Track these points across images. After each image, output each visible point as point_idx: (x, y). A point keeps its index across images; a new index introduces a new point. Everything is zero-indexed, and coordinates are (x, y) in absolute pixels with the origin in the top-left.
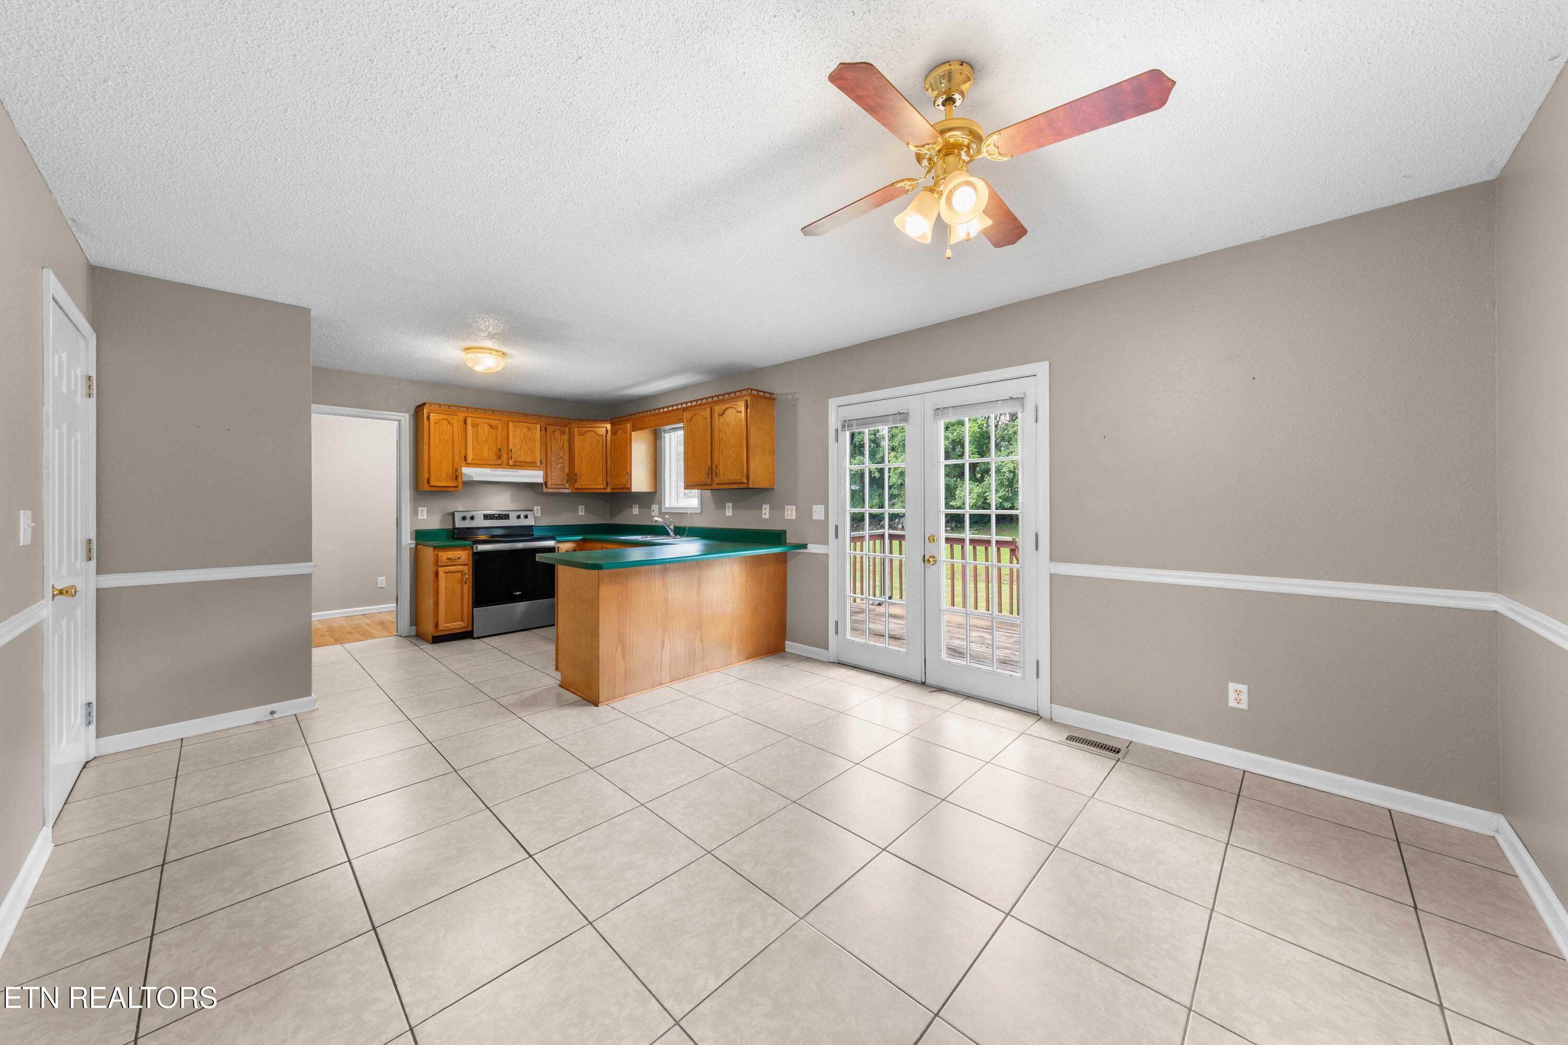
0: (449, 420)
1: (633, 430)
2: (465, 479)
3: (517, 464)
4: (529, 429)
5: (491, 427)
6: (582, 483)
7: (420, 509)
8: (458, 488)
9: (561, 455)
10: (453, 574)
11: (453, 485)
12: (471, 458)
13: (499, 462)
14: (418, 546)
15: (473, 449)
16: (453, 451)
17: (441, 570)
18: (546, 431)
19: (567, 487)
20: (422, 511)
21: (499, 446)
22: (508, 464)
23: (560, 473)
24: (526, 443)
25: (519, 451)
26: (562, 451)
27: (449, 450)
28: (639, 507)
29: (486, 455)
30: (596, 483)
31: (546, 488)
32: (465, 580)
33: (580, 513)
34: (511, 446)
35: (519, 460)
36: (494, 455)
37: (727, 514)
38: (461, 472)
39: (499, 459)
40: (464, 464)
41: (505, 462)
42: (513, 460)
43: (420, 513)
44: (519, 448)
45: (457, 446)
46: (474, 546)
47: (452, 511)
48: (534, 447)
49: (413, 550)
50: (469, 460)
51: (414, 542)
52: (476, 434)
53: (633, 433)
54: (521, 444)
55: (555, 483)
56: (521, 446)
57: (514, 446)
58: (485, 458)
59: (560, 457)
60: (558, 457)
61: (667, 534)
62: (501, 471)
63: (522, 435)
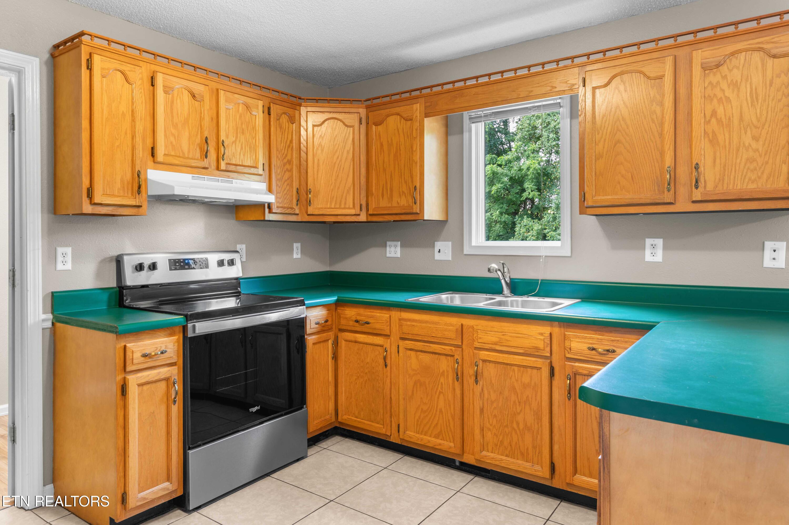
0: (129, 74)
1: (427, 115)
2: (153, 191)
3: (232, 168)
4: (248, 107)
5: (194, 96)
6: (319, 206)
7: (60, 250)
8: (141, 209)
9: (289, 157)
10: (153, 385)
11: (134, 203)
12: (163, 153)
13: (205, 163)
14: (58, 325)
15: (165, 135)
16: (133, 137)
17: (133, 380)
18: (269, 114)
19: (297, 211)
20: (64, 255)
21: (206, 134)
22: (218, 168)
23: (288, 188)
24: (243, 133)
25: (234, 144)
26: (290, 150)
27: (126, 133)
28: (402, 246)
29: (186, 151)
30: (343, 206)
31: (270, 212)
32: (173, 397)
33: (295, 256)
34: (223, 137)
35: (234, 162)
36: (198, 151)
37: (648, 257)
38: (146, 179)
39: (206, 157)
40: (150, 163)
41: (214, 165)
42: (226, 161)
43: (60, 258)
44: (234, 139)
45: (140, 127)
46: (190, 325)
47: (116, 253)
48: (254, 141)
49: (48, 333)
50: (160, 156)
51: (50, 316)
52: (170, 105)
53: (426, 119)
54: (237, 134)
55: (281, 205)
56: (237, 138)
57: (227, 136)
58: (184, 153)
59: (288, 160)
60: (285, 161)
61: (500, 292)
62: (209, 180)
63: (238, 117)
